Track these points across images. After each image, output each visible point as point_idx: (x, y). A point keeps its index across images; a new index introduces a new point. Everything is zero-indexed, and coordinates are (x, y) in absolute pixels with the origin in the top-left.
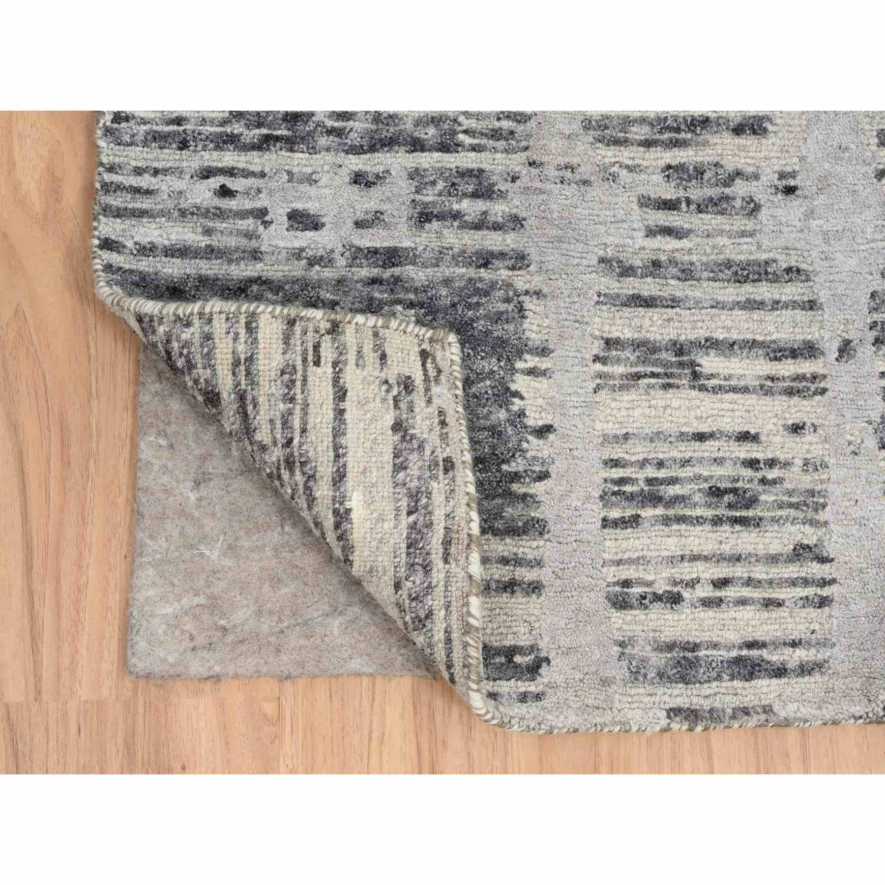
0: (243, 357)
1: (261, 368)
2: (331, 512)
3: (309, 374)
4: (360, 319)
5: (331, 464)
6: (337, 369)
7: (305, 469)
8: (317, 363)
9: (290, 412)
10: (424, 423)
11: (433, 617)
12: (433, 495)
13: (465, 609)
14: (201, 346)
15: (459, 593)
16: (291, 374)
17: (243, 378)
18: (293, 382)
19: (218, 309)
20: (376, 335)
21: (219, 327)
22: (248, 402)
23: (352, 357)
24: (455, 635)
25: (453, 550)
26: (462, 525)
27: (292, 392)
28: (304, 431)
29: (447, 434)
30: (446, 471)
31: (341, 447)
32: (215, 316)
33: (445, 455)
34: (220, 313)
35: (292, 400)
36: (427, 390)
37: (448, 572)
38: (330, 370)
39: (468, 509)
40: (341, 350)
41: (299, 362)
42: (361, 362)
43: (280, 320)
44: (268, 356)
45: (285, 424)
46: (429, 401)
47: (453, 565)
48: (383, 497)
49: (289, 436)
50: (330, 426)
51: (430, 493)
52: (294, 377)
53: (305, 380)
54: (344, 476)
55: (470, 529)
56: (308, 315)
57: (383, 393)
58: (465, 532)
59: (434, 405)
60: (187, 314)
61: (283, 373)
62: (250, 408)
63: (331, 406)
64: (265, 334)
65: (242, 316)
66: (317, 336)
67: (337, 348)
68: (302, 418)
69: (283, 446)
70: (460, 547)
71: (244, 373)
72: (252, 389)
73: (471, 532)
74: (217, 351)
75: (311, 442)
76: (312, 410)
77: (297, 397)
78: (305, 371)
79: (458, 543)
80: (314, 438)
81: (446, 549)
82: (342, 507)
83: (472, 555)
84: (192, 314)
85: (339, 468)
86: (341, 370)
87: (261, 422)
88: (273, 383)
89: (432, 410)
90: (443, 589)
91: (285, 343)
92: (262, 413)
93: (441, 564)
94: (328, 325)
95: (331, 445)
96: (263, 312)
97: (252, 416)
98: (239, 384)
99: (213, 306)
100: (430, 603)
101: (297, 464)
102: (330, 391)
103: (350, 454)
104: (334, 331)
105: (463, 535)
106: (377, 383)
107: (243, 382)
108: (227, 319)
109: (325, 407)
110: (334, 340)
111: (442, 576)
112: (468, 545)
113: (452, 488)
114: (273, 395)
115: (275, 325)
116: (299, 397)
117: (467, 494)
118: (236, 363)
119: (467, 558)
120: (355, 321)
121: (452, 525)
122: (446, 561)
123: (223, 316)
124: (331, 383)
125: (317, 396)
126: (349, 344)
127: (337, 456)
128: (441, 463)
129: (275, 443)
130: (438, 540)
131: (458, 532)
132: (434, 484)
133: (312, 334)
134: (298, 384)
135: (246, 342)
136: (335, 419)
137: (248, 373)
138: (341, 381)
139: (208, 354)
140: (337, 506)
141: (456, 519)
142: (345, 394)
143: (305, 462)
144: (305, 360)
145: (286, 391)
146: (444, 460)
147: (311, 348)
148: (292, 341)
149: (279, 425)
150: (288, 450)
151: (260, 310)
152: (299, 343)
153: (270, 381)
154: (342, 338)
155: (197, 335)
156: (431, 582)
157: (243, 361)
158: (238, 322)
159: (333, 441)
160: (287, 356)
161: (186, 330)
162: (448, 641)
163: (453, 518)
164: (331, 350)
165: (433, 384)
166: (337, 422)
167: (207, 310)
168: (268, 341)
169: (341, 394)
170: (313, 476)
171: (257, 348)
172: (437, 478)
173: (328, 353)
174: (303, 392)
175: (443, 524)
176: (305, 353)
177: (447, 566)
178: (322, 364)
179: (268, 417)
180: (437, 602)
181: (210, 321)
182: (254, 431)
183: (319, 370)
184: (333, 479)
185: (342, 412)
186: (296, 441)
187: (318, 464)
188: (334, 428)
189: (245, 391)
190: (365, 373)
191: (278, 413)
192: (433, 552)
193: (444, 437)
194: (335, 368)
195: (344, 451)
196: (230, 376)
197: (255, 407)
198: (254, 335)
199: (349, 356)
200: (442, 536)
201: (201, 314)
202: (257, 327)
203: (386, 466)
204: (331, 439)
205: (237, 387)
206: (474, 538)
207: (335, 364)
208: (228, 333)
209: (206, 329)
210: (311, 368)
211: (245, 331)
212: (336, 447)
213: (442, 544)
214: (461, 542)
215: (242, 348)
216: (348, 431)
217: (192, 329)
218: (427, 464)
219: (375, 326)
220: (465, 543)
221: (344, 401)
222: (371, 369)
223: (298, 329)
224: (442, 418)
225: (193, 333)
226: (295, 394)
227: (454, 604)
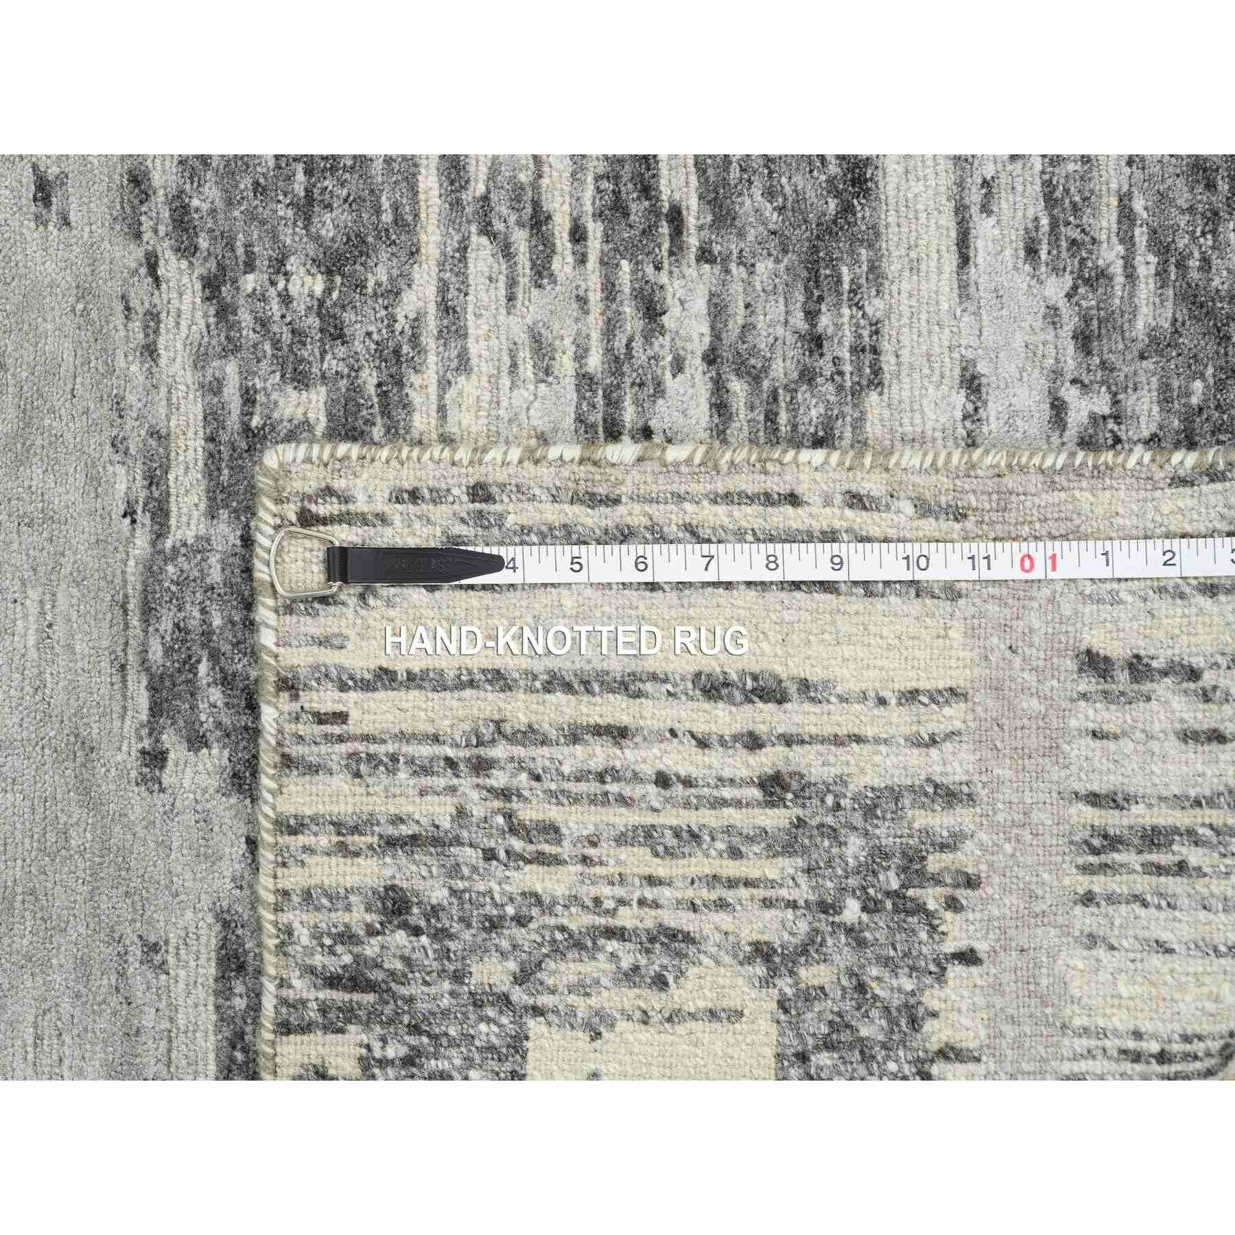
0: (335, 839)
1: (350, 811)
2: (548, 697)
3: (359, 732)
4: (267, 638)
5: (482, 694)
6: (350, 683)
7: (487, 738)
8: (341, 717)
9: (411, 761)
10: (418, 533)
11: (694, 523)
12: (525, 523)
13: (683, 469)
14: (317, 909)
15: (661, 478)
16: (359, 761)
17: (363, 838)
18: (370, 757)
19: (272, 880)
20: (289, 609)
21: (294, 879)
22: (396, 833)
23: (330, 657)
24: (720, 487)
25: (601, 490)
26: (566, 474)
27: (385, 759)
28: (436, 739)
29: (431, 491)
30: (489, 498)
31: (459, 677)
32: (280, 886)
33: (465, 498)
34: (275, 877)
35: (394, 758)
36: (364, 520)
37: (632, 498)
38: (352, 696)
39: (544, 463)
40: (323, 675)
41: (343, 748)
42: (336, 642)
43: (285, 780)
44: (334, 799)
45: (425, 770)
46: (383, 519)
47: (624, 489)
48: (528, 607)
49: (442, 763)
50: (430, 695)
51: (523, 528)
52: (363, 755)
53: (366, 738)
54: (498, 672)
55: (572, 461)
56: (273, 731)
57: (379, 603)
58: (576, 468)
59: (387, 509)
60: (275, 931)
61: (357, 775)
62: (405, 830)
63: (402, 693)
64: (304, 804)
65: (280, 840)
66: (304, 716)
67: (318, 680)
68: (420, 743)
69: (458, 776)
70: (598, 477)
71: (356, 837)
72: (378, 824)
73: (577, 458)
74: (326, 882)
75: (452, 726)
76: (408, 727)
77: (391, 751)
78: (353, 738)
79: (593, 481)
80: (447, 722)
81: (601, 501)
82: (541, 677)
83: (609, 457)
84: (275, 924)
85: (487, 680)
86: (352, 678)
87: (424, 812)
88: (371, 790)
89: (396, 512)
90: (655, 506)
91: (317, 771)
92: (410, 809)
93: (621, 509)
94: (285, 695)
95: (456, 694)
96: (274, 808)
97: (416, 829)
98: (371, 847)
99: (267, 889)
100: (675, 528)
101: (481, 751)
102: (381, 695)
103: (469, 663)
104: (293, 687)
105: (582, 471)
106: (363, 612)
107: (369, 839)
108: (284, 864)
109: (405, 705)
110: (307, 687)
111: (637, 508)
112: (595, 464)
113: (514, 489)
114: (386, 790)
115: (292, 788)
116: (391, 747)
117: (521, 462)
118: (343, 849)
119: (614, 465)
120: (274, 648)
121: (567, 489)
122: (617, 501)
123: (280, 871)
124: (370, 694)
125: (390, 717)
126: (311, 660)
127: (472, 684)
128: (478, 506)
129: (453, 790)
130: (588, 515)
131: (577, 482)
132: (510, 521)
133: (300, 726)
134: (373, 748)
135: (316, 834)
136: (420, 687)
137: (355, 830)
138: (367, 676)
139: (331, 899)
140: (538, 684)
141: (558, 484)
142: (386, 671)
143: (478, 737)
144: (341, 739)
145: (382, 768)
146: (473, 501)
147: (322, 727)
148: (313, 759)
149: (428, 781)
150: (462, 766)
151: (271, 813)
152: (315, 749)
153: (368, 794)
154: (303, 672)
155: (305, 917)
156: (645, 527)
157: (341, 839)
158: (288, 848)
159: (451, 690)
160: (335, 767)
161: (296, 933)
162: (728, 498)
163: (558, 489)
164: (322, 693)
165: (351, 507)
166: (426, 684)
167: (271, 899)
168: (314, 798)
169: (385, 678)
170: (498, 723)
171: (323, 815)
172: (501, 515)
173: (326, 699)
174: (384, 741)
175: (566, 507)
176: (327, 737)
177: (624, 500)
178: (344, 709)
179: (417, 800)
180: (673, 517)
181: (286, 893)
182: (437, 827)
183: (354, 715)
184: (502, 690)
185: (411, 676)
186: (451, 752)
187: (481, 716)
188: (434, 690)
189: (381, 837)
190: (351, 633)
191: (411, 782)
192: (603, 523)
193: (438, 496)
194: (350, 688)
195: (464, 672)
196: (360, 860)
197: (402, 821)
198: (307, 821)
199: (328, 662)
200: (583, 508)
201: (277, 909)
202: (296, 817)
203: (485, 602)
204: (448, 694)
205: (374, 850)
206: (587, 454)
207: (343, 688)
208: (302, 862)
209: (296, 899)
210: (351, 728)
211: (300, 837)
212: (460, 685)
213: (593, 508)
214: (590, 476)
215: (324, 840)
216: (437, 666)
217: (296, 925)
218: (480, 531)
219: (276, 611)
220: (591, 468)
221: (395, 672)
222: (343, 623)
223: (295, 750)
224: (406, 496)
225: (301, 923)
226: (387, 754)
227: (675, 487)
